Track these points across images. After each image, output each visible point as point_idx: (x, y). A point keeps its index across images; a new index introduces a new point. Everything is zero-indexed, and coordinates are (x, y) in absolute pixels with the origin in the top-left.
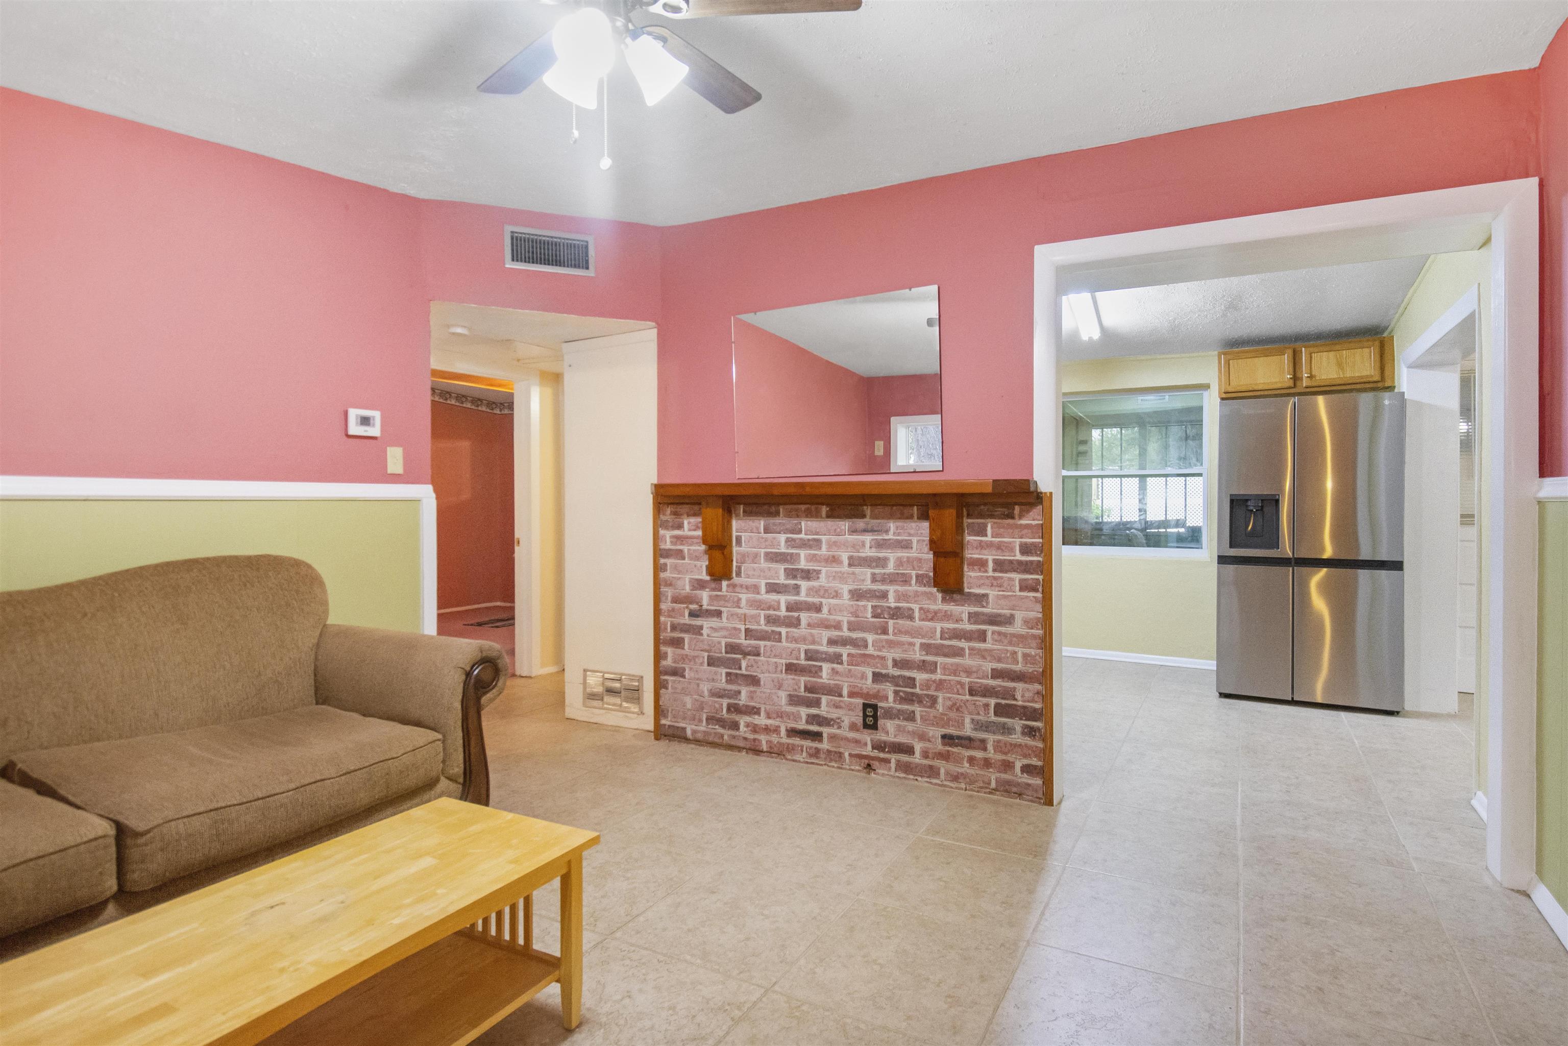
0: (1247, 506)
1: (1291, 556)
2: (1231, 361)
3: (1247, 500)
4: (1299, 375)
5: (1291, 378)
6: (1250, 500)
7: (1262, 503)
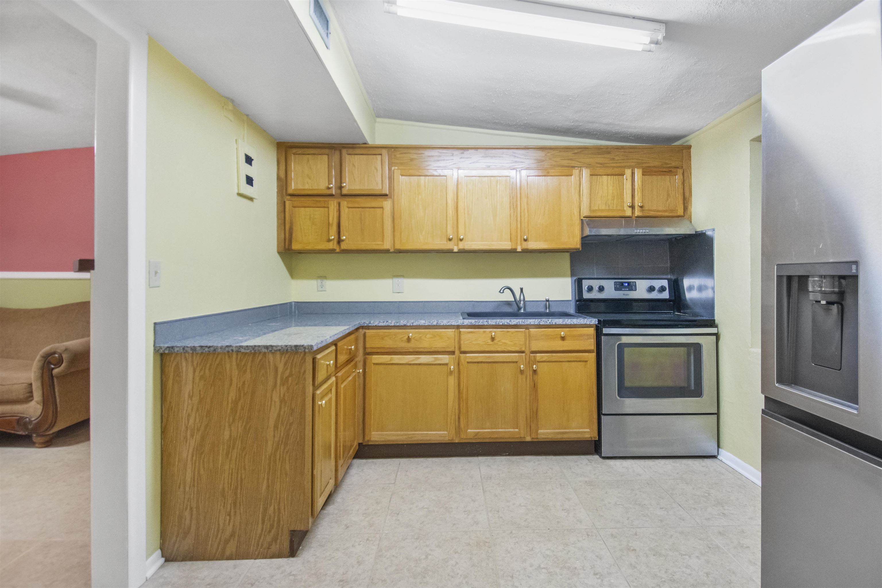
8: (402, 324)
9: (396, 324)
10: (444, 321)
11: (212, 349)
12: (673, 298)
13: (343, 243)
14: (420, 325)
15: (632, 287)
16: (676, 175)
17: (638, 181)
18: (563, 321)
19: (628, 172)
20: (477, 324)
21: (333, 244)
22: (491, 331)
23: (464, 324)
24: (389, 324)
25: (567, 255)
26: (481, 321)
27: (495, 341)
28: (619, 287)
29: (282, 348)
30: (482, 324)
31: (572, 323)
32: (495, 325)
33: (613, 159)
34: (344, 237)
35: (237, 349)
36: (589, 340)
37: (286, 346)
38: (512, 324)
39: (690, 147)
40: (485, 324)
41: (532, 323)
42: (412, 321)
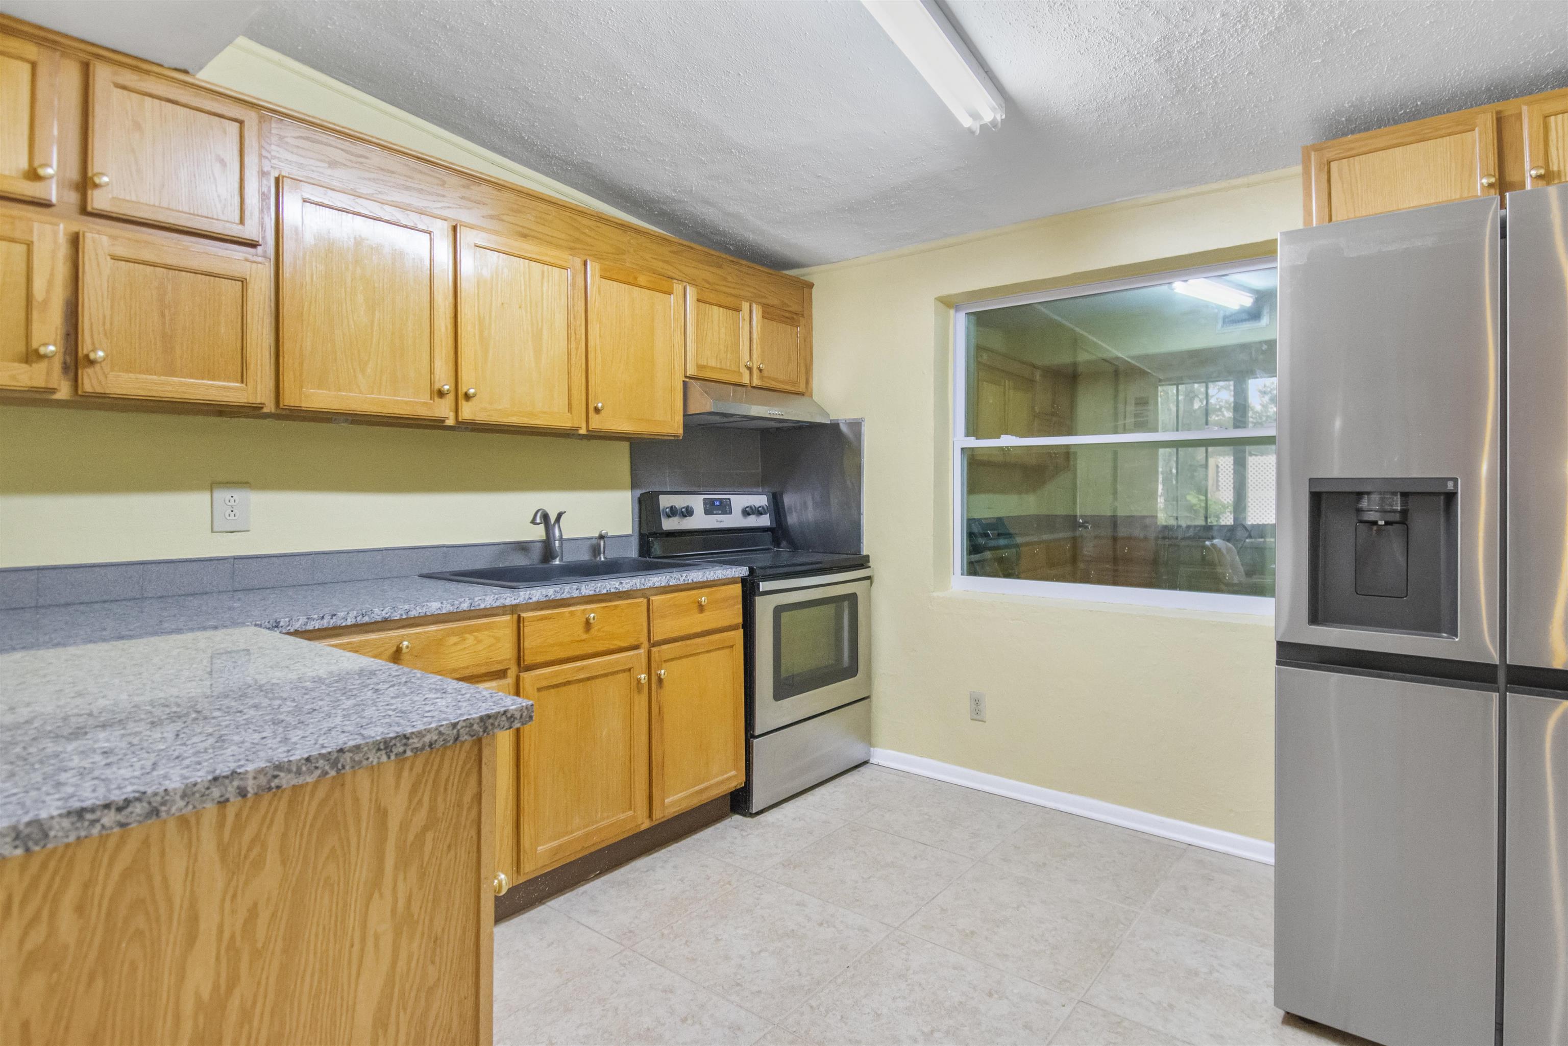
0: (1359, 511)
1: (1496, 659)
2: (1334, 165)
3: (1360, 495)
4: (1512, 176)
5: (1491, 185)
6: (1368, 493)
7: (1404, 503)
8: (379, 619)
9: (358, 619)
10: (487, 598)
11: (138, 809)
12: (774, 526)
13: (90, 371)
14: (428, 614)
15: (725, 508)
16: (797, 326)
17: (757, 327)
18: (703, 576)
19: (745, 306)
20: (559, 597)
21: (48, 373)
22: (584, 610)
23: (531, 601)
24: (339, 623)
25: (626, 445)
26: (567, 588)
27: (593, 631)
28: (711, 508)
29: (440, 733)
30: (568, 596)
31: (716, 578)
32: (594, 595)
33: (725, 279)
34: (101, 354)
35: (263, 780)
36: (736, 607)
37: (454, 725)
38: (624, 590)
39: (811, 286)
40: (575, 596)
41: (657, 585)
42: (407, 607)
